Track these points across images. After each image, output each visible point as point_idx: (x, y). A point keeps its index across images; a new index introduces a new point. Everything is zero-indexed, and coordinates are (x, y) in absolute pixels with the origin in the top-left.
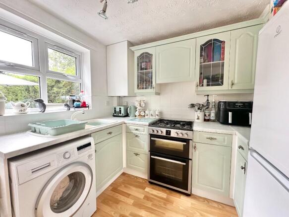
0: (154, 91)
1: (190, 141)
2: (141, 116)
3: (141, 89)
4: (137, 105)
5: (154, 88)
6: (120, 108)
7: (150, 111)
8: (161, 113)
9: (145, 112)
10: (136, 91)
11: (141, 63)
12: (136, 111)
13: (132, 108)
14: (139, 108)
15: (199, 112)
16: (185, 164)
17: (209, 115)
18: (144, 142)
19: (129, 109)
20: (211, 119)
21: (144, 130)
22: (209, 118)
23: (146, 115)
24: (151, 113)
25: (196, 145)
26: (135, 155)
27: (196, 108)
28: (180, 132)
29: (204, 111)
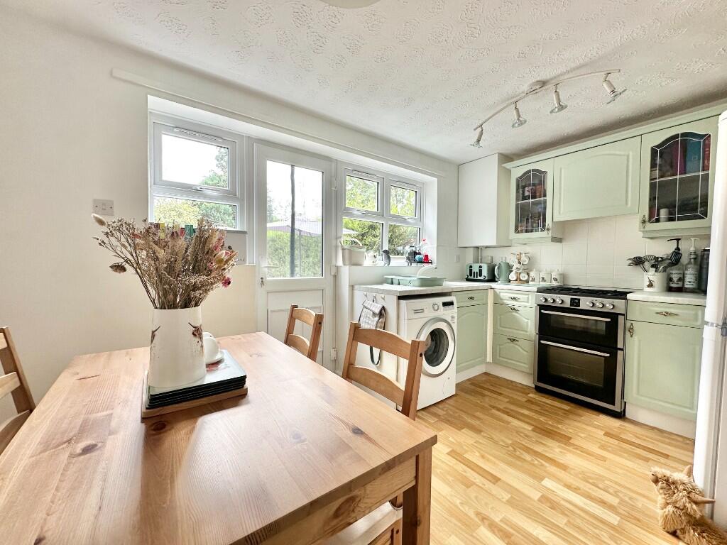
0: (550, 235)
1: (620, 317)
2: (520, 280)
3: (522, 231)
4: (513, 261)
5: (548, 229)
6: (480, 267)
7: (540, 271)
8: (564, 276)
9: (528, 274)
10: (513, 235)
11: (524, 187)
12: (511, 271)
13: (504, 268)
14: (516, 265)
15: (653, 272)
16: (608, 355)
17: (680, 280)
18: (528, 320)
19: (496, 268)
20: (686, 286)
21: (528, 298)
22: (680, 284)
23: (531, 279)
24: (541, 276)
25: (632, 324)
26: (509, 341)
27: (647, 264)
28: (598, 302)
29: (665, 270)
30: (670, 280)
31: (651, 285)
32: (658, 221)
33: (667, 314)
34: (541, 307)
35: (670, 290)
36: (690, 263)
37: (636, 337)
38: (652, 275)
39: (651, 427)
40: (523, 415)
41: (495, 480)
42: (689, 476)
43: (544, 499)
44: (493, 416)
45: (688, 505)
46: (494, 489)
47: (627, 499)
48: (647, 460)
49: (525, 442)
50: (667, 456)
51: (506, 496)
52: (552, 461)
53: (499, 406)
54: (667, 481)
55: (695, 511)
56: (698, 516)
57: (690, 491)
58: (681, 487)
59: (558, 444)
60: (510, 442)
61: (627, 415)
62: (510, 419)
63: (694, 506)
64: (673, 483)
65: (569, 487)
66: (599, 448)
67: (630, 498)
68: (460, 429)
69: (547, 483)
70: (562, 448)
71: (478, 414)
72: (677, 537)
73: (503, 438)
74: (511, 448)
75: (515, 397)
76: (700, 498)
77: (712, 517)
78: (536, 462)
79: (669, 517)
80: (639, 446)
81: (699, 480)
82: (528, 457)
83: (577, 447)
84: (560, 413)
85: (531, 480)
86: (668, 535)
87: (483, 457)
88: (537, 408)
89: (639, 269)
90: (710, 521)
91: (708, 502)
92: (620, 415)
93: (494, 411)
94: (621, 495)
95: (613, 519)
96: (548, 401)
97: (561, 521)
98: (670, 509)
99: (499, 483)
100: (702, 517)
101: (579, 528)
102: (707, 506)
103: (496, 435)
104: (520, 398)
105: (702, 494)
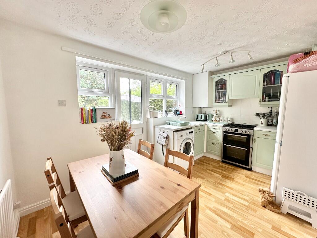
0: (227, 104)
1: (251, 136)
2: (217, 121)
3: (217, 102)
4: (214, 113)
5: (227, 102)
6: (201, 115)
7: (224, 117)
8: (232, 119)
9: (219, 118)
10: (214, 104)
11: (218, 85)
12: (213, 117)
13: (210, 115)
14: (215, 115)
15: (263, 119)
16: (247, 149)
17: (271, 122)
18: (219, 136)
19: (207, 116)
20: (273, 124)
21: (220, 129)
22: (271, 123)
23: (220, 120)
24: (224, 119)
25: (255, 138)
26: (212, 144)
27: (261, 116)
28: (244, 130)
29: (267, 118)
30: (268, 121)
31: (262, 124)
32: (265, 101)
33: (266, 135)
34: (224, 132)
35: (268, 125)
36: (275, 116)
37: (256, 143)
38: (263, 120)
39: (260, 173)
40: (218, 171)
41: (210, 194)
42: (269, 189)
43: (226, 199)
44: (208, 173)
45: (268, 198)
46: (210, 198)
47: (251, 197)
48: (258, 184)
49: (219, 181)
50: (264, 183)
51: (214, 200)
52: (228, 187)
53: (209, 169)
54: (263, 191)
55: (270, 199)
56: (271, 201)
57: (269, 193)
58: (267, 193)
59: (230, 181)
60: (214, 181)
61: (253, 169)
62: (214, 173)
63: (270, 198)
64: (265, 192)
65: (233, 195)
66: (243, 181)
67: (252, 197)
68: (197, 178)
69: (227, 194)
70: (231, 182)
71: (202, 172)
72: (265, 207)
73: (212, 180)
74: (214, 184)
75: (214, 165)
76: (272, 195)
77: (275, 201)
78: (223, 188)
79: (263, 202)
80: (256, 180)
81: (272, 190)
82: (220, 186)
83: (236, 182)
84: (230, 170)
85: (222, 194)
86: (263, 207)
87: (205, 187)
88: (223, 169)
89: (258, 117)
90: (274, 202)
91: (274, 196)
92: (250, 170)
93: (208, 171)
94: (249, 196)
95: (247, 204)
96: (227, 166)
97: (231, 206)
98: (263, 199)
99: (212, 195)
100: (272, 201)
101: (237, 207)
102: (274, 197)
103: (210, 180)
104: (216, 165)
105: (273, 194)
